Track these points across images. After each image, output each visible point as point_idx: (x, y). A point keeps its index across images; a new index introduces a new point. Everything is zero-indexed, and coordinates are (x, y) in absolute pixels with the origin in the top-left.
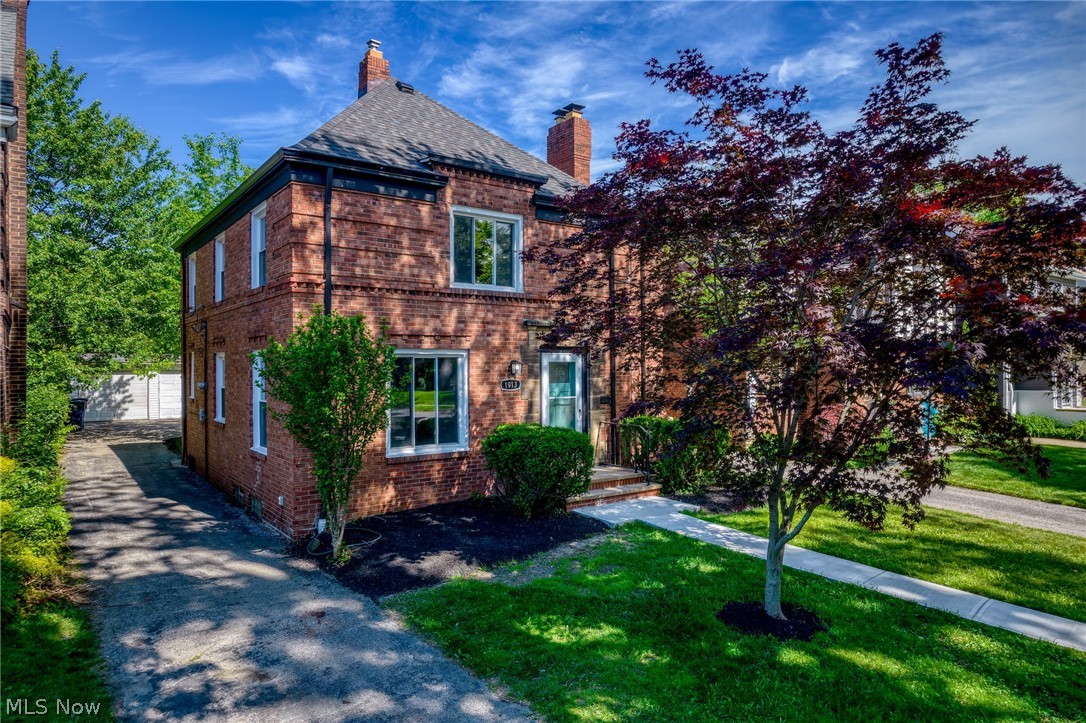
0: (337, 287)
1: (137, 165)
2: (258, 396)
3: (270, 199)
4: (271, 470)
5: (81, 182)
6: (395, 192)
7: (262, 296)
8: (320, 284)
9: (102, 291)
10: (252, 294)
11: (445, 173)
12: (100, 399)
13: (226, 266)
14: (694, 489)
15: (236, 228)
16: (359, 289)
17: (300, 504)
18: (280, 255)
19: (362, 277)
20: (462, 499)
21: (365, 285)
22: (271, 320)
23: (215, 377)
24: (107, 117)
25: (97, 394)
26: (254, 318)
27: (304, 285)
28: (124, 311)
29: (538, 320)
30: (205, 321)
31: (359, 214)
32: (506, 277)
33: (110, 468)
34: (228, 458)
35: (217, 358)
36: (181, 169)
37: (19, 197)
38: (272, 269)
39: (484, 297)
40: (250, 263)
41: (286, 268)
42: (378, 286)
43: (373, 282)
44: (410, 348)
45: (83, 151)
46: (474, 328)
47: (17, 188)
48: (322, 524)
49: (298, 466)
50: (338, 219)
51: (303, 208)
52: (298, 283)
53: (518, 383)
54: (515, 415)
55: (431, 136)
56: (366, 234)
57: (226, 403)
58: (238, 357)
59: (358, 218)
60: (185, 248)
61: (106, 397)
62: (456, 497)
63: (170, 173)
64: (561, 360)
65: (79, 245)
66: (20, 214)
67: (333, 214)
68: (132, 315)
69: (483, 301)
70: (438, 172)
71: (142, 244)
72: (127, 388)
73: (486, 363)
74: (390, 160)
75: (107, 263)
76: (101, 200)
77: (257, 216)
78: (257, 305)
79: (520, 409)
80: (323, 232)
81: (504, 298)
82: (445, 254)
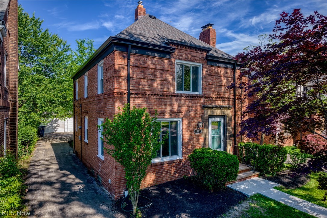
0: (132, 94)
1: (60, 50)
2: (100, 135)
3: (105, 59)
4: (105, 167)
5: (42, 56)
6: (154, 55)
7: (102, 97)
8: (126, 93)
9: (48, 92)
10: (98, 96)
11: (173, 47)
12: (50, 126)
13: (88, 85)
14: (273, 174)
15: (92, 70)
16: (141, 95)
17: (118, 184)
18: (109, 81)
19: (142, 90)
20: (180, 178)
21: (143, 93)
22: (105, 107)
23: (84, 125)
24: (51, 34)
25: (49, 124)
26: (99, 105)
27: (119, 94)
28: (55, 99)
29: (208, 105)
30: (81, 104)
31: (140, 64)
32: (195, 89)
33: (49, 155)
34: (89, 156)
35: (85, 118)
36: (74, 51)
37: (13, 60)
38: (106, 86)
39: (188, 97)
40: (97, 84)
41: (112, 86)
42: (148, 93)
43: (147, 91)
44: (160, 118)
45: (43, 46)
46: (184, 109)
47: (13, 57)
48: (126, 193)
49: (116, 169)
50: (133, 66)
51: (119, 61)
52: (117, 93)
53: (201, 130)
54: (199, 143)
55: (165, 33)
56: (143, 72)
57: (88, 135)
58: (93, 120)
59: (140, 66)
60: (75, 78)
61: (51, 125)
62: (177, 177)
63: (70, 52)
64: (216, 121)
65: (41, 77)
66: (14, 66)
67: (131, 64)
68: (58, 100)
69: (188, 98)
70: (171, 46)
71: (62, 76)
72: (58, 122)
73: (189, 123)
74: (153, 42)
75: (51, 82)
76: (49, 62)
77: (100, 65)
78: (100, 101)
79: (201, 141)
80: (127, 71)
81: (195, 97)
82: (173, 79)
